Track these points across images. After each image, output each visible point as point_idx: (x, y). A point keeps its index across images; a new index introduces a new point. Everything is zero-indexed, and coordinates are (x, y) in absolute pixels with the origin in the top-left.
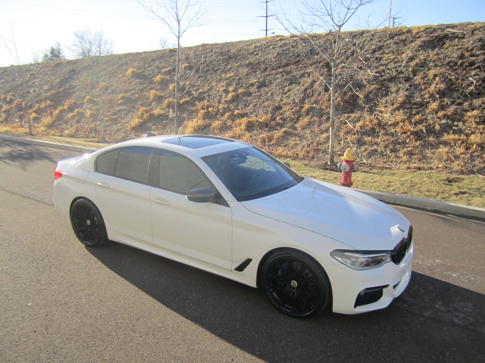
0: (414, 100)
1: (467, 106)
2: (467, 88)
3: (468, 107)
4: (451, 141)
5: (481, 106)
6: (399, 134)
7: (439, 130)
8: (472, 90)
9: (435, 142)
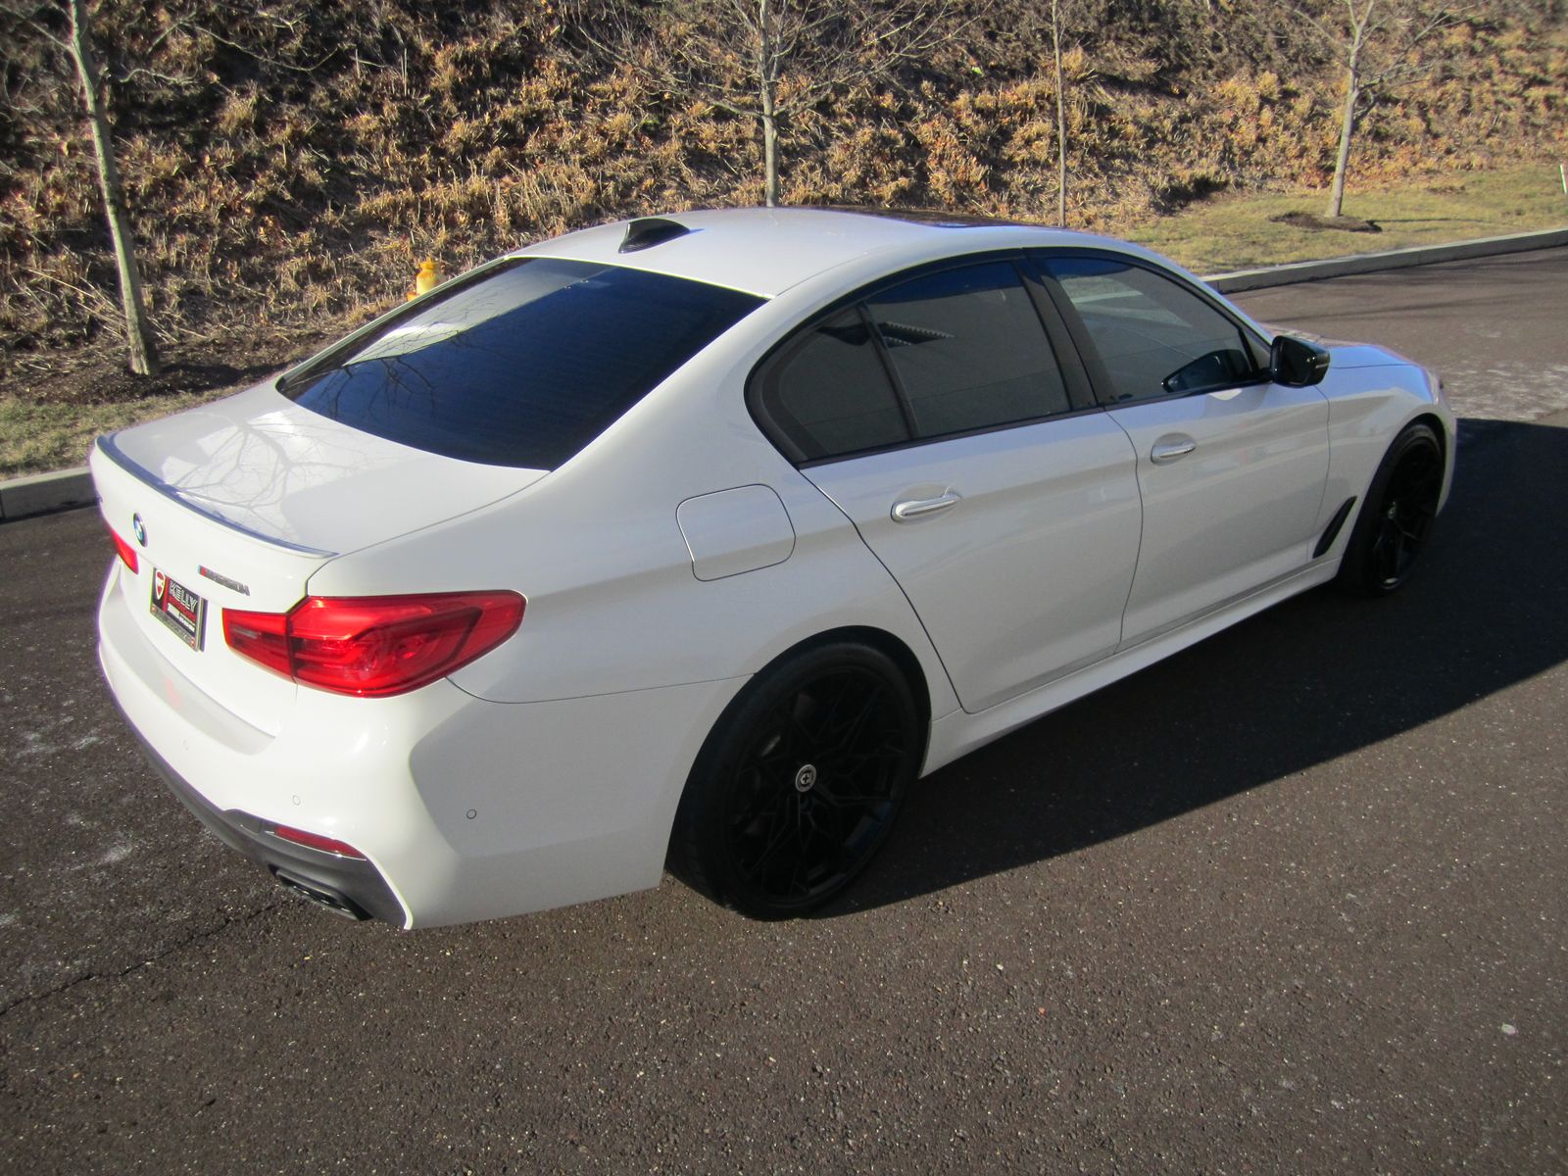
0: (147, 96)
1: (328, 103)
2: (278, 45)
3: (332, 106)
4: (387, 214)
5: (363, 99)
6: (216, 220)
7: (326, 186)
8: (299, 51)
9: (348, 227)
